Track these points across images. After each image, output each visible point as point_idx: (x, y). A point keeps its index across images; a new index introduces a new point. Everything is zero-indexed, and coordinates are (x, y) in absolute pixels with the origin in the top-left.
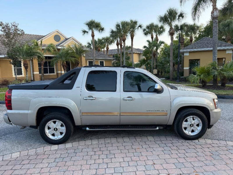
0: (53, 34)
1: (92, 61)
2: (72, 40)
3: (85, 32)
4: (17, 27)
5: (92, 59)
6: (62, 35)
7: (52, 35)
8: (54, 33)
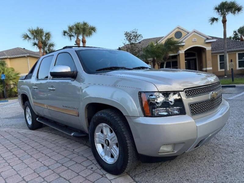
0: (174, 32)
1: (223, 54)
2: (194, 33)
3: (214, 20)
4: (136, 33)
5: (223, 52)
6: (184, 31)
7: (172, 33)
8: (174, 30)
